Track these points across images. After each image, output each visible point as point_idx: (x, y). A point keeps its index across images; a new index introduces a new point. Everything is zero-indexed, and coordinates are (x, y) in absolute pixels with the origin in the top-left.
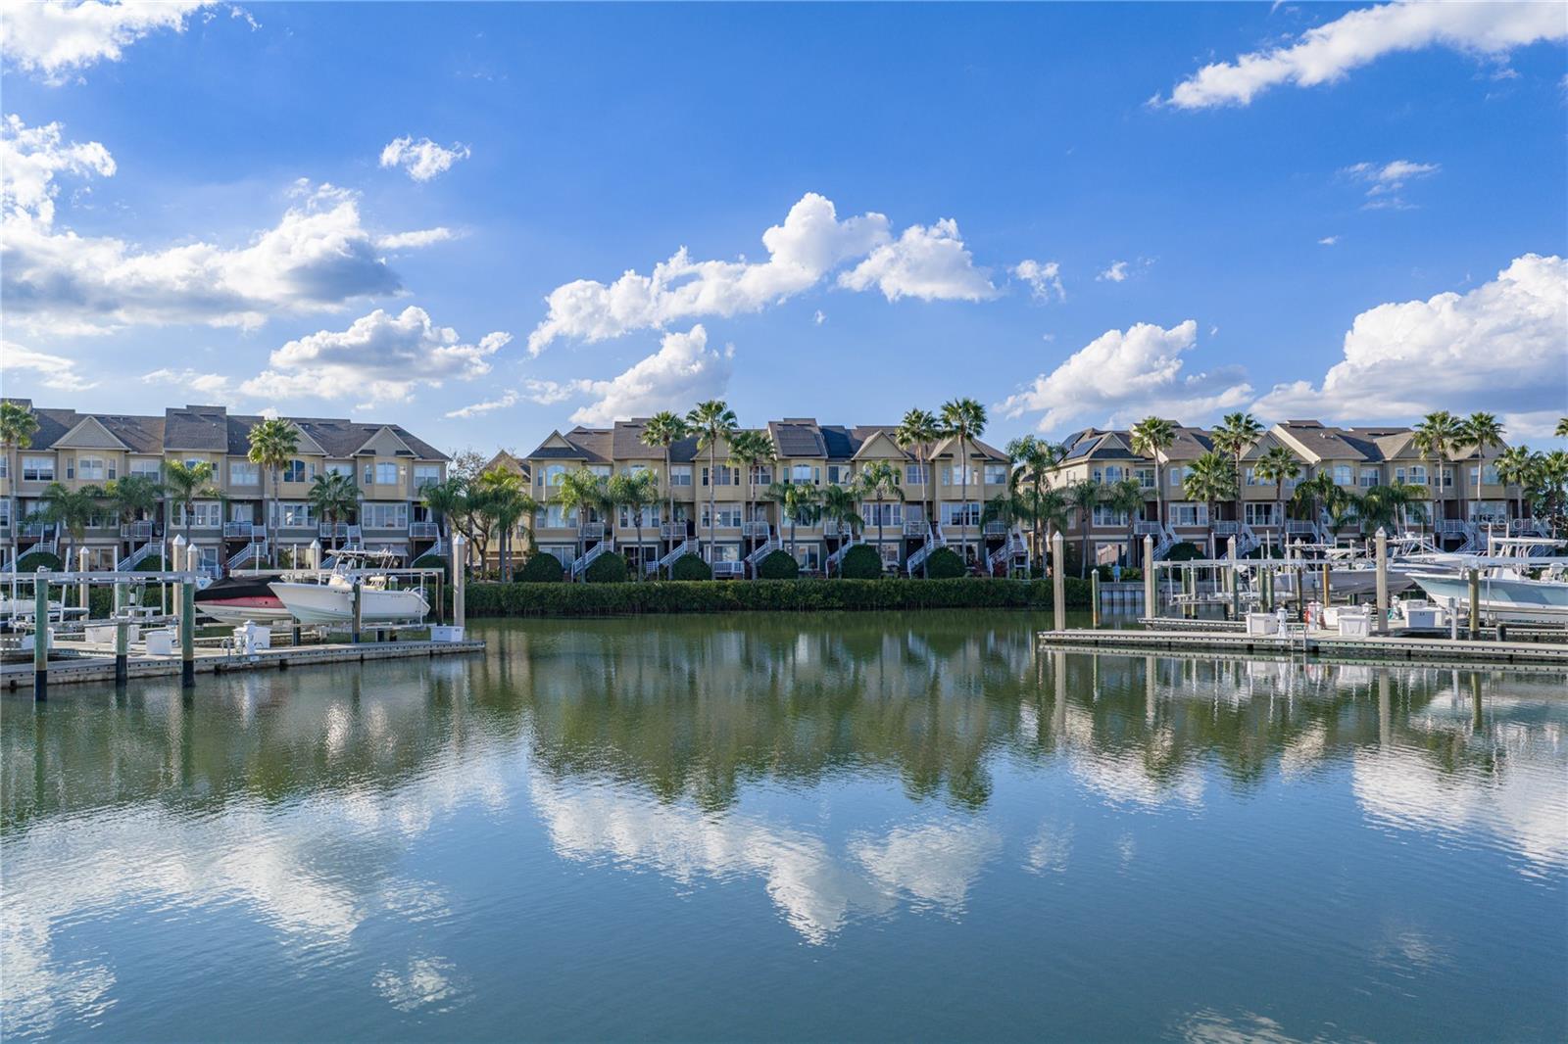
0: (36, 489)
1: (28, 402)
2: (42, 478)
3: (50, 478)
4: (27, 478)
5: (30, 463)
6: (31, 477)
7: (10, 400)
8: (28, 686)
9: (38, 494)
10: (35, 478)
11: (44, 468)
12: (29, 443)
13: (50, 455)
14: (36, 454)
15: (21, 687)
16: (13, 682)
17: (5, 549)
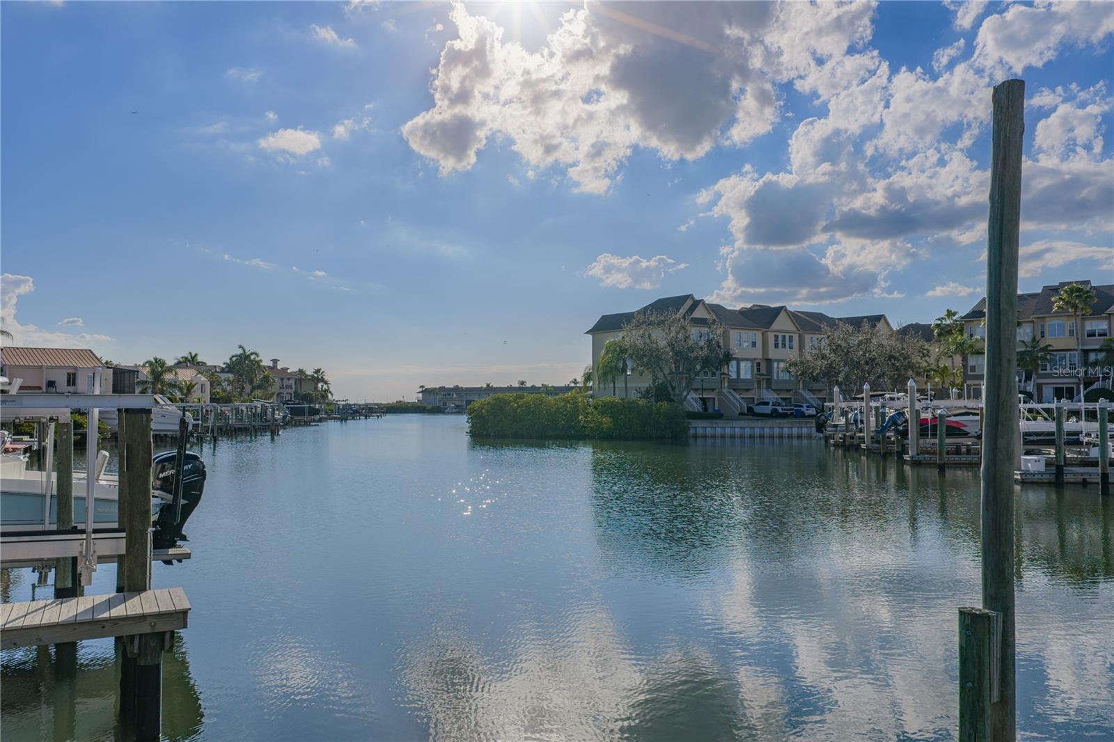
0: (1095, 344)
1: (1088, 282)
2: (1099, 335)
3: (1105, 335)
4: (1088, 336)
5: (1090, 326)
6: (1091, 334)
7: (1076, 282)
8: (1096, 483)
9: (1097, 347)
10: (1095, 336)
11: (1100, 328)
12: (1089, 311)
13: (1104, 318)
14: (1094, 319)
15: (1090, 483)
16: (1084, 480)
17: (1075, 386)
